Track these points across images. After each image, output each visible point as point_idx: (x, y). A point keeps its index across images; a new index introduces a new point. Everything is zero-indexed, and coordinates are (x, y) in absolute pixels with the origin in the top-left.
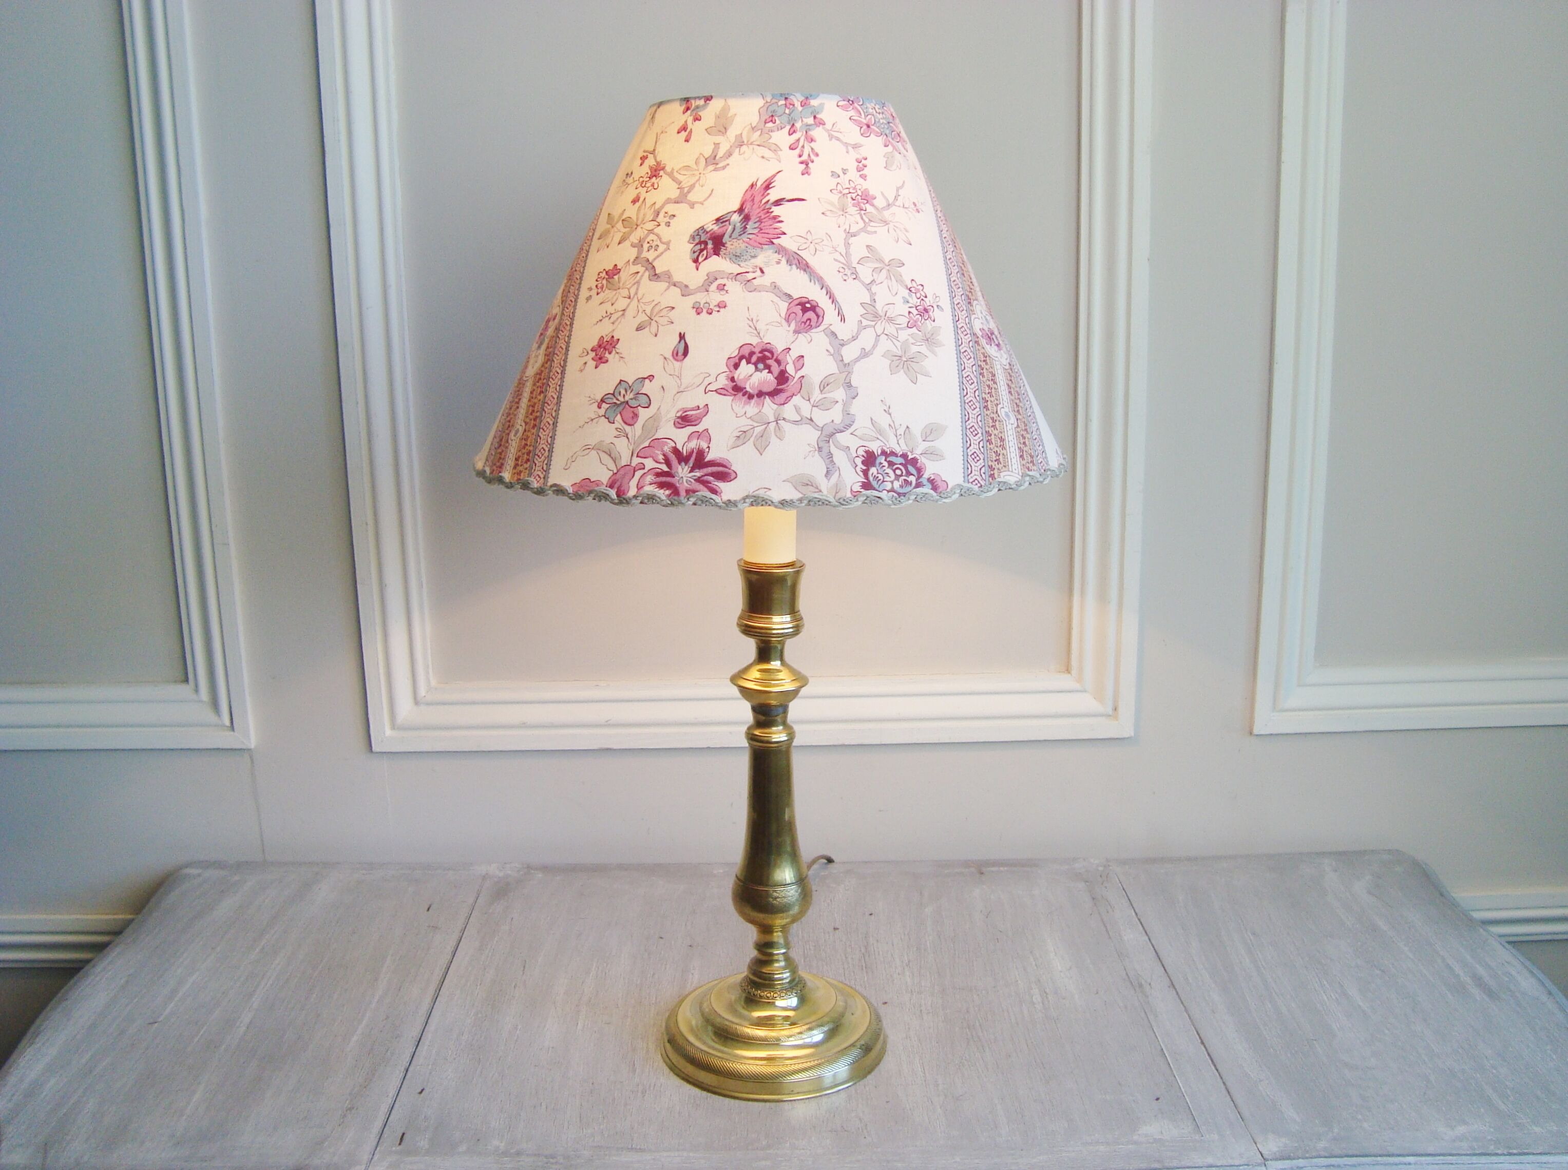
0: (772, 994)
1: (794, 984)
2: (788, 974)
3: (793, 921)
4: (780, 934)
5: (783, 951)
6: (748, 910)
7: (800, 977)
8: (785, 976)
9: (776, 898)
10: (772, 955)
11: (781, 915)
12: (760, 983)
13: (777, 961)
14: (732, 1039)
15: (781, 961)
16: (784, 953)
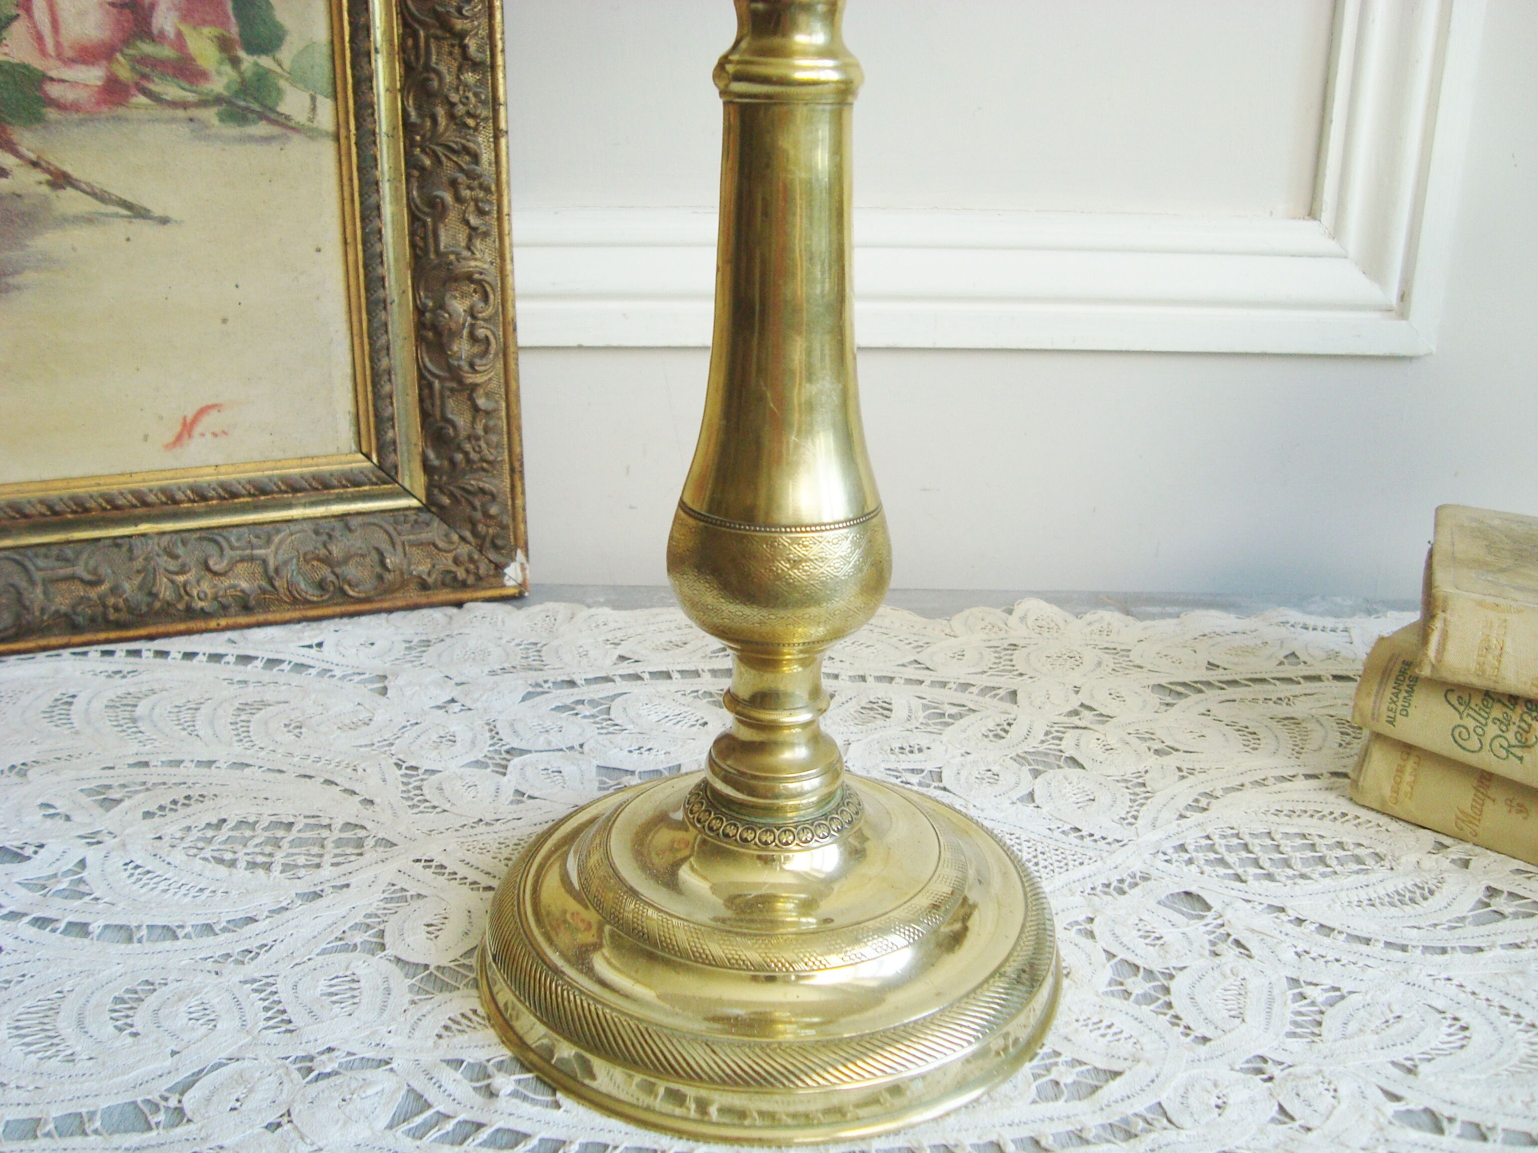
0: (777, 833)
1: (833, 804)
2: (816, 782)
3: (837, 635)
4: (796, 668)
5: (805, 716)
6: (711, 597)
7: (845, 788)
8: (807, 785)
9: (796, 563)
10: (773, 727)
11: (813, 611)
12: (742, 805)
13: (792, 745)
14: (667, 963)
15: (799, 744)
16: (805, 725)
